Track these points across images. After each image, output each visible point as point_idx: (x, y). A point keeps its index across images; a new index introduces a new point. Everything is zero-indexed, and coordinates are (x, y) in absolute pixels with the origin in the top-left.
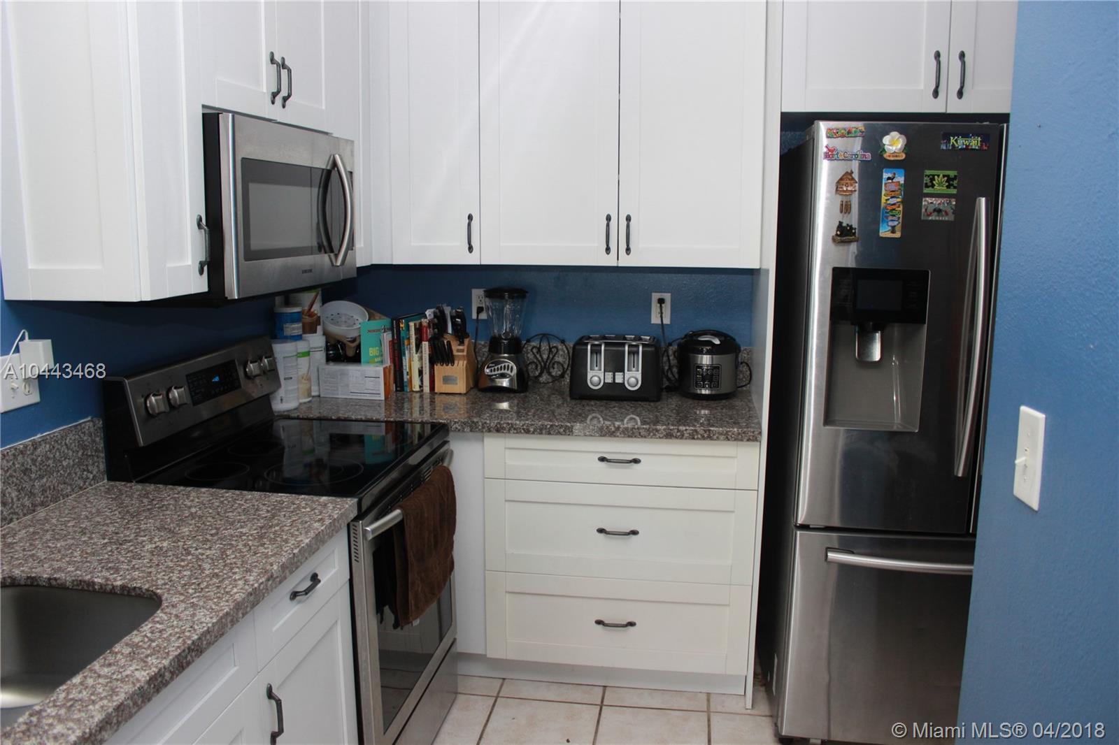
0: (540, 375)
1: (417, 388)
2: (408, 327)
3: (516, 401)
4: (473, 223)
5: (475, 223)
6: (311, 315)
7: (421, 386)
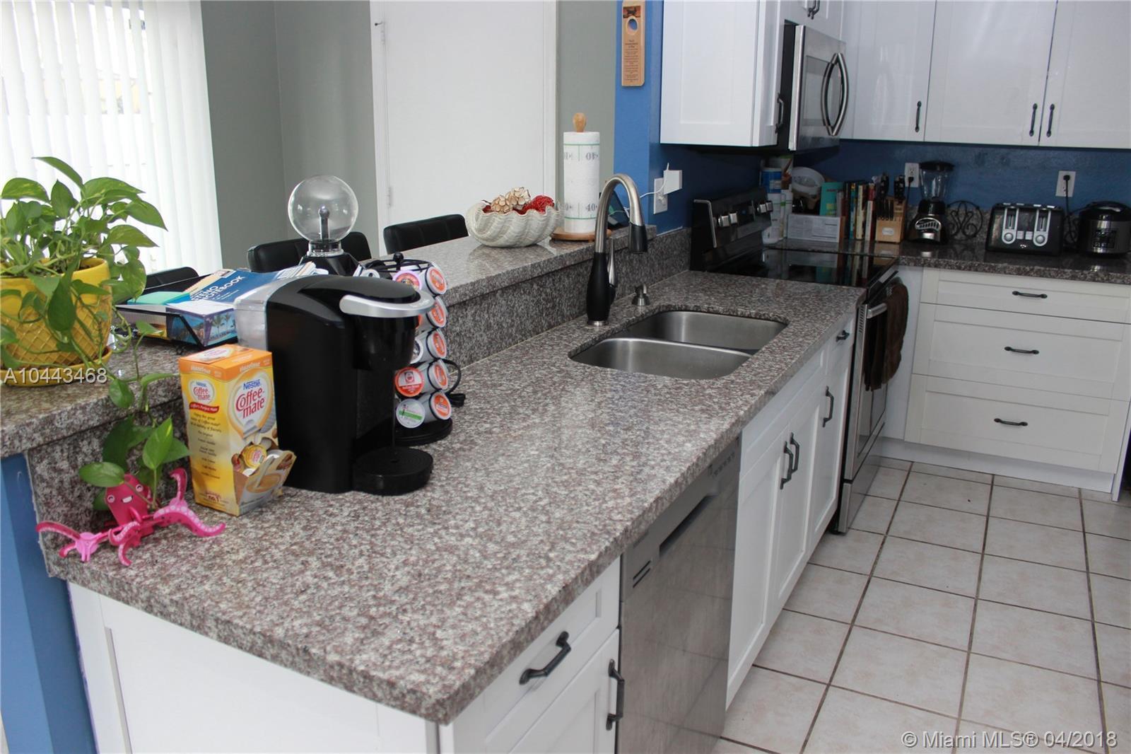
0: (956, 234)
1: (859, 236)
2: (857, 189)
3: (937, 252)
4: (921, 108)
5: (923, 109)
6: (786, 175)
7: (864, 235)
